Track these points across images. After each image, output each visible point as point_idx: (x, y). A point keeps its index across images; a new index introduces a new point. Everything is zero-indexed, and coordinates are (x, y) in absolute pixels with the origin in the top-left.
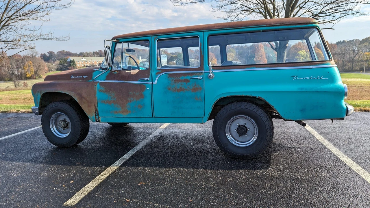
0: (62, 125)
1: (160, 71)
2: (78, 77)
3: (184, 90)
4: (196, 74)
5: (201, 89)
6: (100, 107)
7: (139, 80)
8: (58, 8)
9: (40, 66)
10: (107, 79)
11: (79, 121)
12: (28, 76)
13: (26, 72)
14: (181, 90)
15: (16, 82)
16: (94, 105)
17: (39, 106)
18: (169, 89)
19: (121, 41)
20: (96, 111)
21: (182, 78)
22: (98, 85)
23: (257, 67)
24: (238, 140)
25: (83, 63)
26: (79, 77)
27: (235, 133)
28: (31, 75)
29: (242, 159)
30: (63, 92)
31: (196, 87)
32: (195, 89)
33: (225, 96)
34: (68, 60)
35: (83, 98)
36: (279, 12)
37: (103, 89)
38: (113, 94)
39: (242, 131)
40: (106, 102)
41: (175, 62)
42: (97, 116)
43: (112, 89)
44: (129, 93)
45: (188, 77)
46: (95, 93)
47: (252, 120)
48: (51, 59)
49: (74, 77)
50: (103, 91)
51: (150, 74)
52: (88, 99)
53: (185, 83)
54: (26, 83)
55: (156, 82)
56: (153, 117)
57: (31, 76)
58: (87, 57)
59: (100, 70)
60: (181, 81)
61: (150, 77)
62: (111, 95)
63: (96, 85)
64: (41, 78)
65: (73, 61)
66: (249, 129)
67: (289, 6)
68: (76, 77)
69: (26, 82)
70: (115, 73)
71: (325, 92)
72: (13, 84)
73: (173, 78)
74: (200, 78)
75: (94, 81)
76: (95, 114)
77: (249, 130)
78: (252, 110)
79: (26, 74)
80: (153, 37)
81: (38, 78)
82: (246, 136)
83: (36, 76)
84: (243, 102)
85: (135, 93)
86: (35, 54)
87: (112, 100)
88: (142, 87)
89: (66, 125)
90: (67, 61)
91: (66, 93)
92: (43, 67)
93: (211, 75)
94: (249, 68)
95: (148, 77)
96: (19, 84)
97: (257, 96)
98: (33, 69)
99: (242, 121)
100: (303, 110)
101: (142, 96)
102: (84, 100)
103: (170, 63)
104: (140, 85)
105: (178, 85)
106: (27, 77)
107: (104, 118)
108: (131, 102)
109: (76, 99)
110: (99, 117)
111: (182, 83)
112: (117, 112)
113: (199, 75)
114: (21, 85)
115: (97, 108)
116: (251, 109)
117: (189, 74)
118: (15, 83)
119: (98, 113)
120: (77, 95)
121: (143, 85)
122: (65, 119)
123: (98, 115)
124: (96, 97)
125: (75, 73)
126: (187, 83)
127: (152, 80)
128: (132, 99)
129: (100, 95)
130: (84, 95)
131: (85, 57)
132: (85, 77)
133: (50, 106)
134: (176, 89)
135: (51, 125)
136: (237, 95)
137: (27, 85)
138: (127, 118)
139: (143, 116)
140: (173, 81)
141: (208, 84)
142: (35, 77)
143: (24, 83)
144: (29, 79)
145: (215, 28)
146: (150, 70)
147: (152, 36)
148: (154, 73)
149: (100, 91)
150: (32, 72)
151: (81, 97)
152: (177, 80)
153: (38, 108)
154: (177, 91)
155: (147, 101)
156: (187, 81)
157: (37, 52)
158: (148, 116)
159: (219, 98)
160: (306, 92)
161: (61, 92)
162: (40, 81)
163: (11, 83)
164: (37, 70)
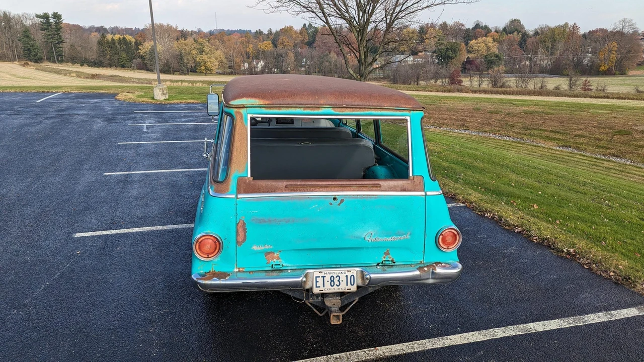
12: (602, 68)
13: (601, 61)
15: (573, 79)
28: (607, 67)
54: (590, 82)
57: (608, 70)
64: (625, 74)
69: (589, 79)
72: (568, 82)
79: (600, 66)
86: (627, 29)
92: (634, 55)
93: (205, 156)
96: (578, 83)
98: (614, 56)
106: (600, 72)
118: (571, 80)
137: (589, 85)
142: (614, 71)
143: (586, 81)
150: (612, 62)
157: (632, 25)
162: (621, 79)
163: (565, 79)
164: (622, 60)
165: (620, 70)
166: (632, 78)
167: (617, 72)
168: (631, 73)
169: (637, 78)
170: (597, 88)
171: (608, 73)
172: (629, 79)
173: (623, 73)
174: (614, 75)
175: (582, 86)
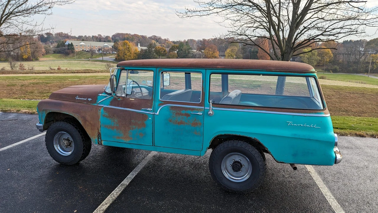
0: (66, 144)
1: (163, 103)
2: (82, 99)
3: (184, 124)
4: (196, 109)
5: (200, 124)
6: (103, 131)
7: (142, 109)
8: (60, 3)
9: (37, 48)
10: (111, 105)
11: (82, 142)
12: (24, 57)
13: (23, 53)
14: (181, 123)
15: (12, 63)
16: (97, 128)
17: (43, 124)
18: (170, 121)
19: (126, 68)
20: (99, 135)
21: (183, 112)
22: (102, 110)
23: (254, 110)
24: (233, 174)
25: (81, 47)
26: (84, 99)
27: (230, 168)
28: (27, 56)
29: (235, 193)
30: (67, 114)
31: (195, 122)
32: (195, 124)
33: (223, 134)
34: (67, 43)
35: (87, 121)
36: (284, 26)
37: (107, 114)
38: (116, 120)
39: (237, 167)
40: (109, 127)
41: (176, 52)
42: (99, 139)
43: (115, 115)
44: (132, 121)
45: (189, 112)
46: (98, 117)
47: (247, 158)
48: (49, 41)
49: (79, 98)
50: (106, 117)
51: (152, 105)
52: (91, 122)
53: (185, 117)
54: (23, 65)
55: (158, 113)
56: (153, 146)
57: (28, 58)
58: (86, 41)
59: (105, 95)
60: (182, 115)
61: (153, 107)
62: (114, 121)
63: (100, 110)
64: (38, 60)
65: (72, 45)
66: (243, 165)
67: (294, 23)
68: (81, 99)
69: (22, 63)
70: (119, 99)
71: (317, 140)
72: (9, 65)
73: (174, 111)
74: (200, 114)
75: (99, 105)
76: (98, 137)
77: (243, 167)
78: (248, 150)
79: (23, 56)
80: (158, 69)
81: (35, 60)
82: (240, 172)
83: (33, 58)
84: (240, 141)
85: (137, 121)
87: (115, 125)
88: (144, 117)
89: (69, 144)
90: (65, 44)
91: (71, 115)
92: (40, 49)
93: (211, 112)
94: (247, 109)
95: (151, 108)
96: (15, 65)
97: (253, 137)
98: (29, 50)
99: (237, 158)
100: (295, 155)
101: (144, 125)
102: (87, 123)
103: (171, 53)
104: (143, 114)
105: (179, 118)
106: (24, 59)
107: (106, 142)
108: (133, 129)
109: (80, 121)
110: (101, 141)
111: (183, 117)
112: (119, 138)
113: (199, 111)
114: (17, 67)
115: (100, 132)
116: (247, 148)
117: (190, 109)
119: (100, 136)
120: (81, 118)
121: (146, 115)
122: (69, 138)
123: (101, 138)
124: (99, 121)
125: (80, 94)
126: (187, 117)
127: (155, 111)
128: (134, 127)
129: (103, 120)
130: (88, 118)
131: (84, 41)
132: (90, 99)
133: (54, 125)
134: (176, 121)
135: (54, 143)
136: (234, 134)
137: (23, 67)
138: (128, 144)
139: (143, 144)
140: (175, 114)
141: (207, 120)
142: (31, 58)
143: (21, 64)
144: (25, 61)
145: (218, 67)
146: (153, 100)
147: (156, 68)
148: (157, 104)
149: (104, 116)
150: (29, 53)
151: (85, 120)
152: (178, 114)
153: (42, 125)
154: (178, 124)
155: (149, 130)
156: (188, 115)
158: (149, 145)
159: (217, 134)
160: (299, 138)
161: (66, 113)
162: (37, 63)
163: (7, 63)
164: (34, 52)
165: (34, 58)
166: (43, 62)
167: (34, 59)
168: (41, 59)
169: (45, 62)
170: (28, 68)
171: (28, 60)
172: (41, 63)
173: (37, 60)
174: (32, 60)
175: (19, 68)
